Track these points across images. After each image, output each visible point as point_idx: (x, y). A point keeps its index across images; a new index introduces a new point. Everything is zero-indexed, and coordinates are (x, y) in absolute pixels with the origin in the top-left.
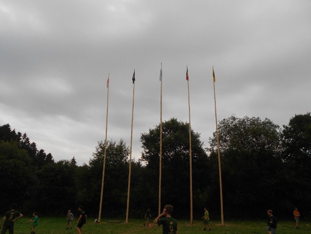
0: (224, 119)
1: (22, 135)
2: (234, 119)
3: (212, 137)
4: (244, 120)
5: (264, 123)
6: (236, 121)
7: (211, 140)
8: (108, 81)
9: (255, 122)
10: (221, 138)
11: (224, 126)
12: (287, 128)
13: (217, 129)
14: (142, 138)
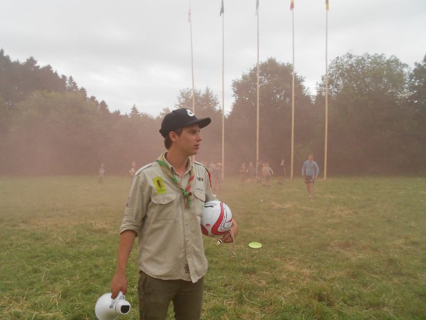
0: (338, 58)
1: (68, 79)
2: (351, 57)
3: (320, 82)
4: (363, 58)
5: (389, 62)
6: (353, 59)
7: (318, 86)
8: (190, 13)
9: (377, 60)
10: (331, 82)
11: (337, 66)
12: (419, 65)
13: (327, 71)
14: (233, 86)
